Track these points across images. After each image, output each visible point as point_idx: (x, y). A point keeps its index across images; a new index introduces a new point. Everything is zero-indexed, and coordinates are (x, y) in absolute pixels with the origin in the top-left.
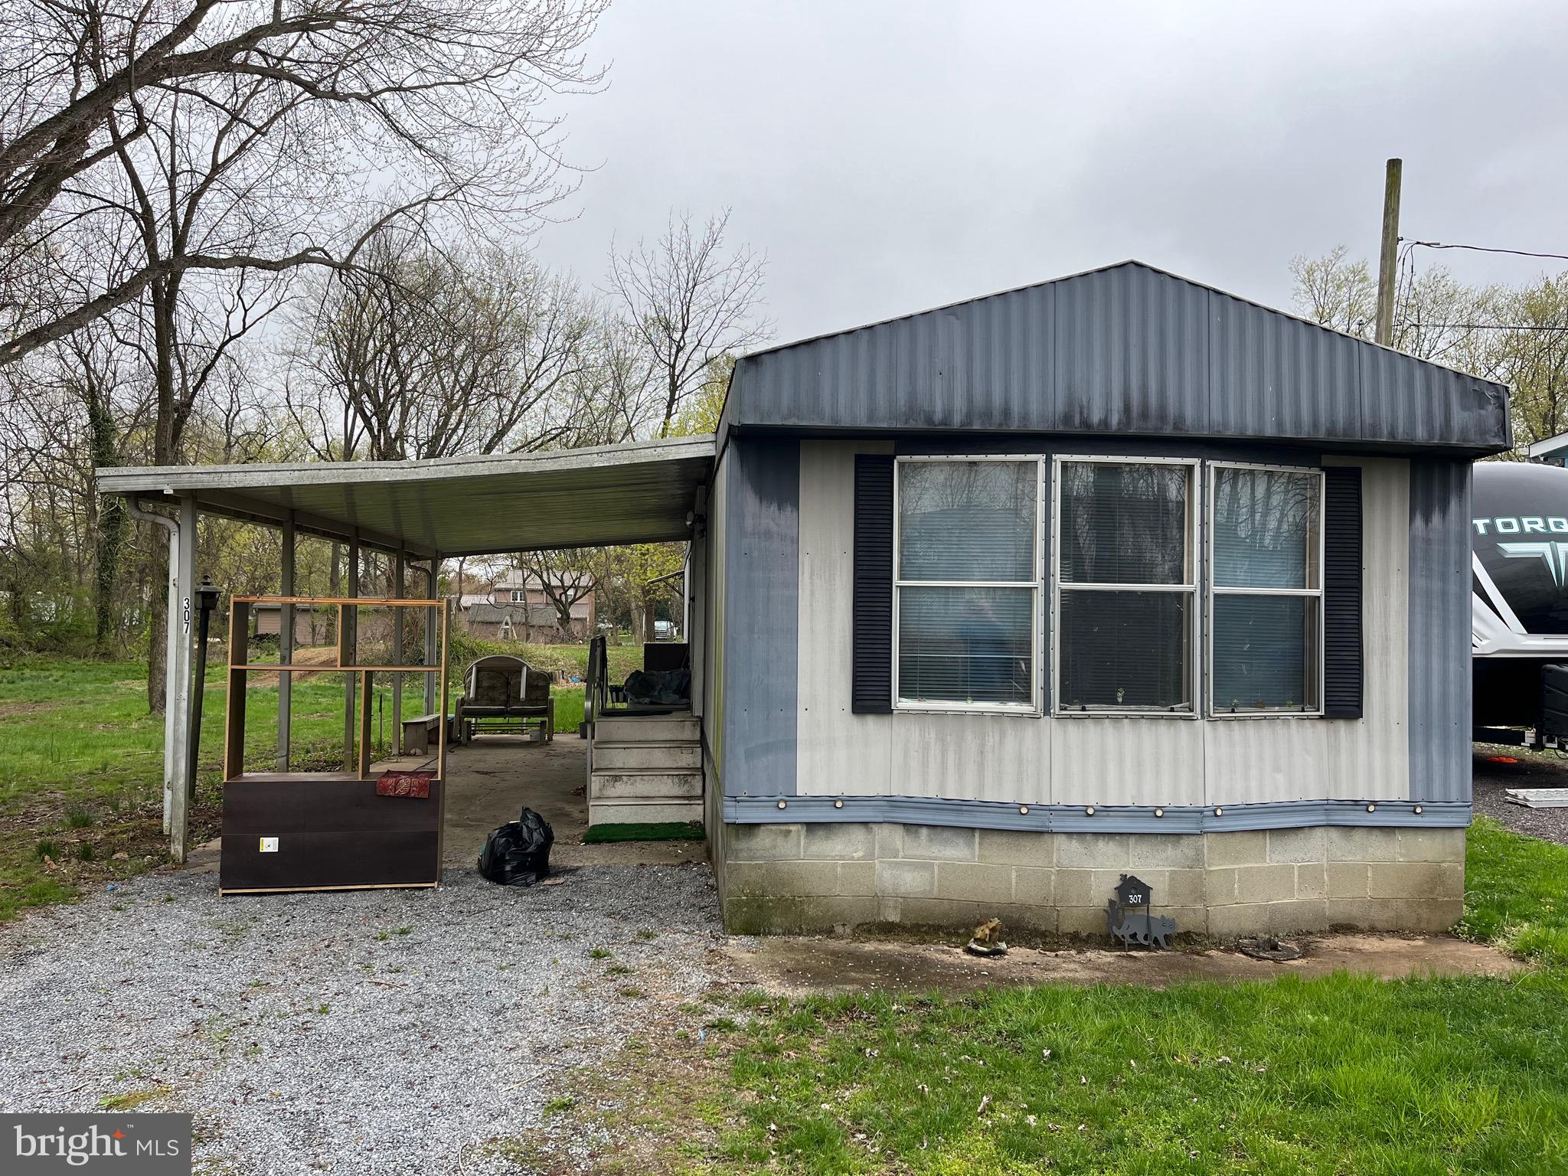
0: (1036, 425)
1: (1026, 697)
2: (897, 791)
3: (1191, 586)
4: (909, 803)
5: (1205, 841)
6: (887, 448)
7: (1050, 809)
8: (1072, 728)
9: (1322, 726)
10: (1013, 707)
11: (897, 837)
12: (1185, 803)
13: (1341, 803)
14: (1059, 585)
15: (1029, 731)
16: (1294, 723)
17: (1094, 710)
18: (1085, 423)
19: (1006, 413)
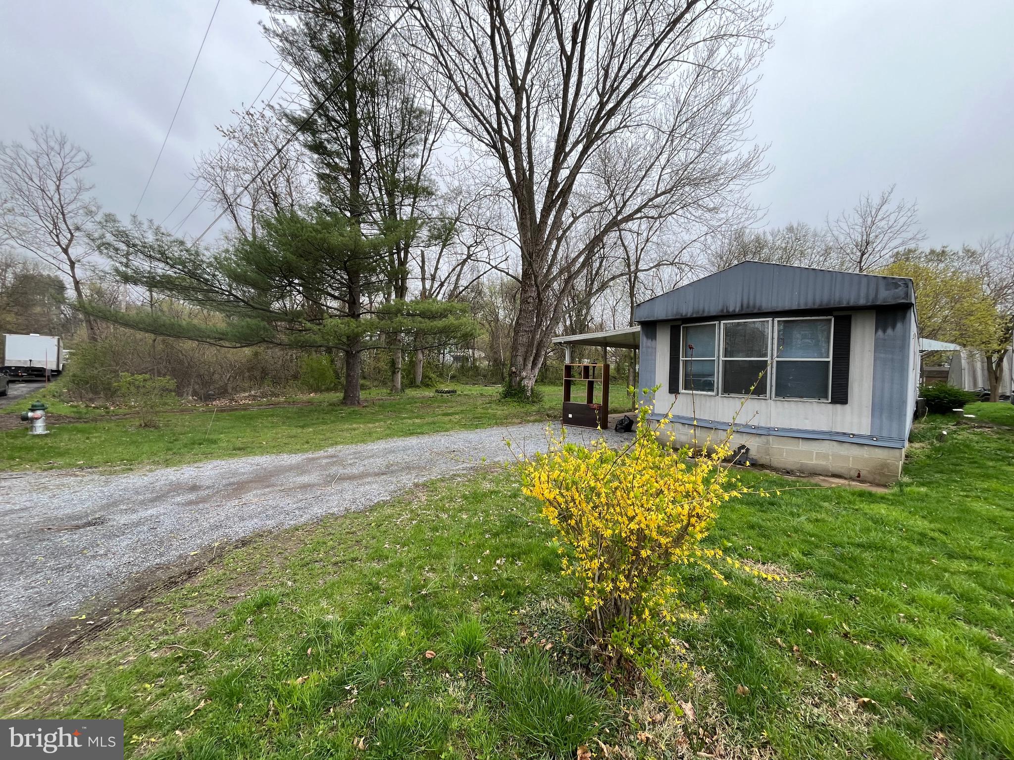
0: (713, 313)
1: (712, 390)
2: (681, 414)
3: (768, 359)
4: (683, 418)
5: (771, 438)
6: (679, 323)
7: (718, 422)
8: (725, 400)
9: (830, 406)
10: (710, 393)
11: (680, 426)
12: (763, 425)
13: (837, 433)
14: (722, 358)
15: (713, 399)
16: (815, 404)
17: (732, 395)
18: (728, 311)
19: (704, 311)
